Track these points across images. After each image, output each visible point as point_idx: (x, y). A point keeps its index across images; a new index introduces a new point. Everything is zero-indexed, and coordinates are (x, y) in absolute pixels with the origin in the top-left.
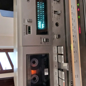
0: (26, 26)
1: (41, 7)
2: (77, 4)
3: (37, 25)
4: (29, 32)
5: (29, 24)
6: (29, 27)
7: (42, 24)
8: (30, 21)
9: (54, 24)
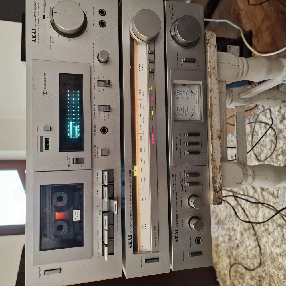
0: (42, 137)
1: (74, 99)
2: (150, 87)
7: (76, 127)
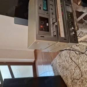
3: (43, 8)
4: (40, 9)
5: (40, 6)
6: (40, 7)
8: (41, 5)
9: (51, 9)
